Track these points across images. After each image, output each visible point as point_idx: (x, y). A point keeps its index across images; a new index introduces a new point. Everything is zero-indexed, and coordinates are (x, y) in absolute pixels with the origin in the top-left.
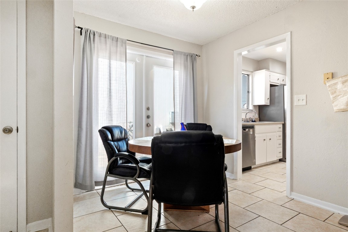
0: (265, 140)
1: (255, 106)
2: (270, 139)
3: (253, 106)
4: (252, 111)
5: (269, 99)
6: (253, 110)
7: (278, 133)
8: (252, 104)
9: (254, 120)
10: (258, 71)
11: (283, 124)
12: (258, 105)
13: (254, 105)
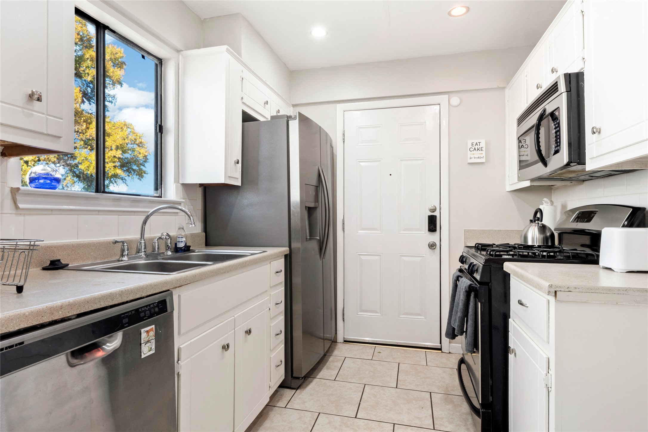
0: (226, 347)
1: (187, 187)
2: (249, 332)
3: (180, 187)
4: (173, 205)
5: (240, 165)
6: (180, 203)
7: (273, 293)
8: (177, 180)
9: (181, 245)
10: (199, 47)
11: (286, 256)
12: (201, 185)
13: (183, 184)
